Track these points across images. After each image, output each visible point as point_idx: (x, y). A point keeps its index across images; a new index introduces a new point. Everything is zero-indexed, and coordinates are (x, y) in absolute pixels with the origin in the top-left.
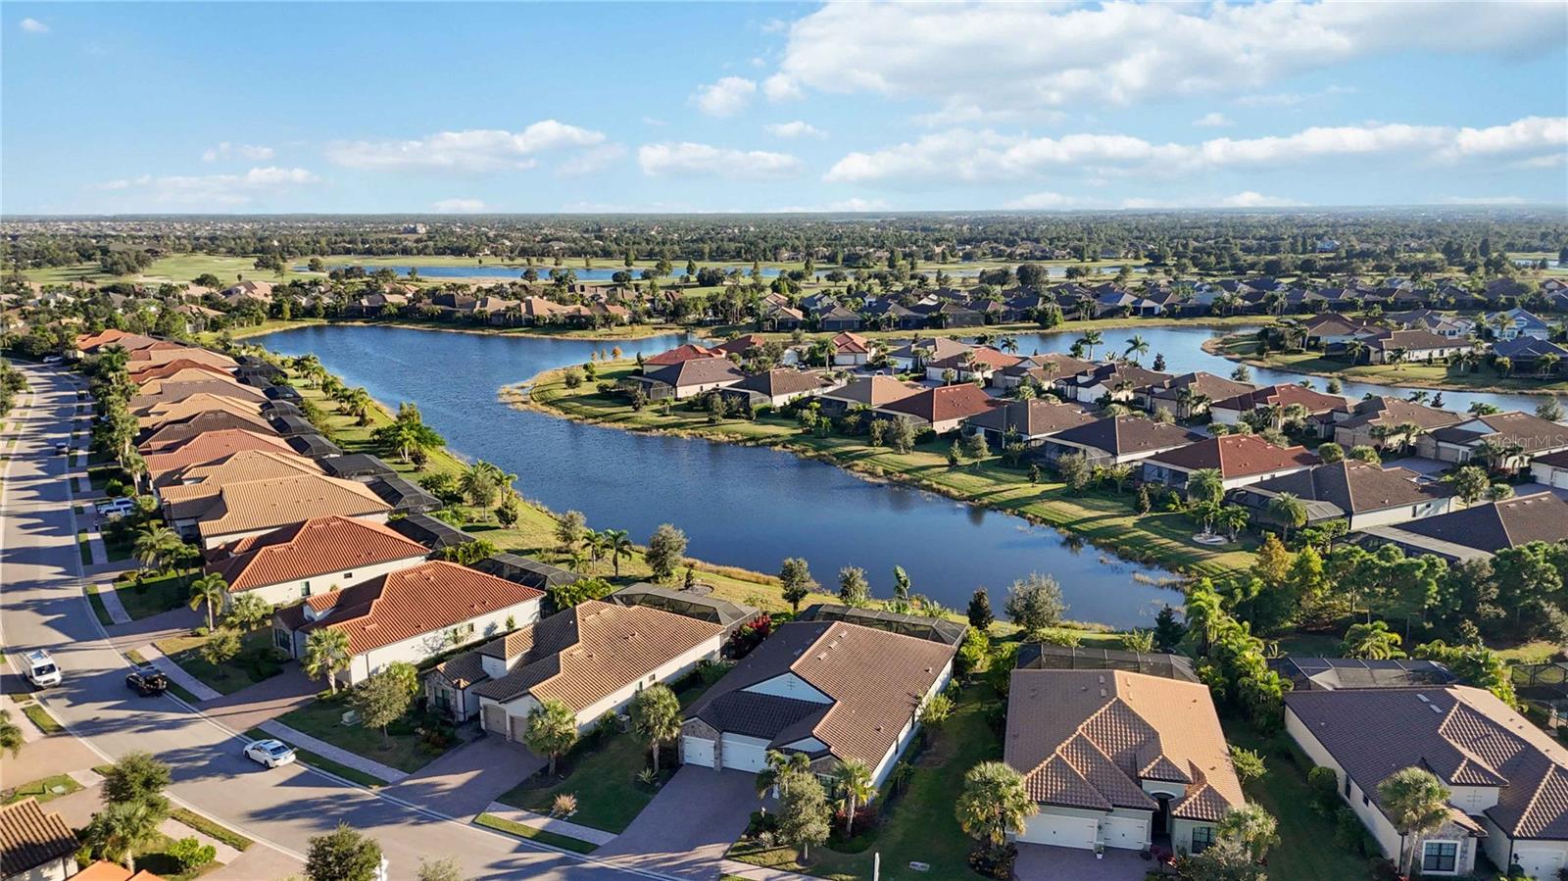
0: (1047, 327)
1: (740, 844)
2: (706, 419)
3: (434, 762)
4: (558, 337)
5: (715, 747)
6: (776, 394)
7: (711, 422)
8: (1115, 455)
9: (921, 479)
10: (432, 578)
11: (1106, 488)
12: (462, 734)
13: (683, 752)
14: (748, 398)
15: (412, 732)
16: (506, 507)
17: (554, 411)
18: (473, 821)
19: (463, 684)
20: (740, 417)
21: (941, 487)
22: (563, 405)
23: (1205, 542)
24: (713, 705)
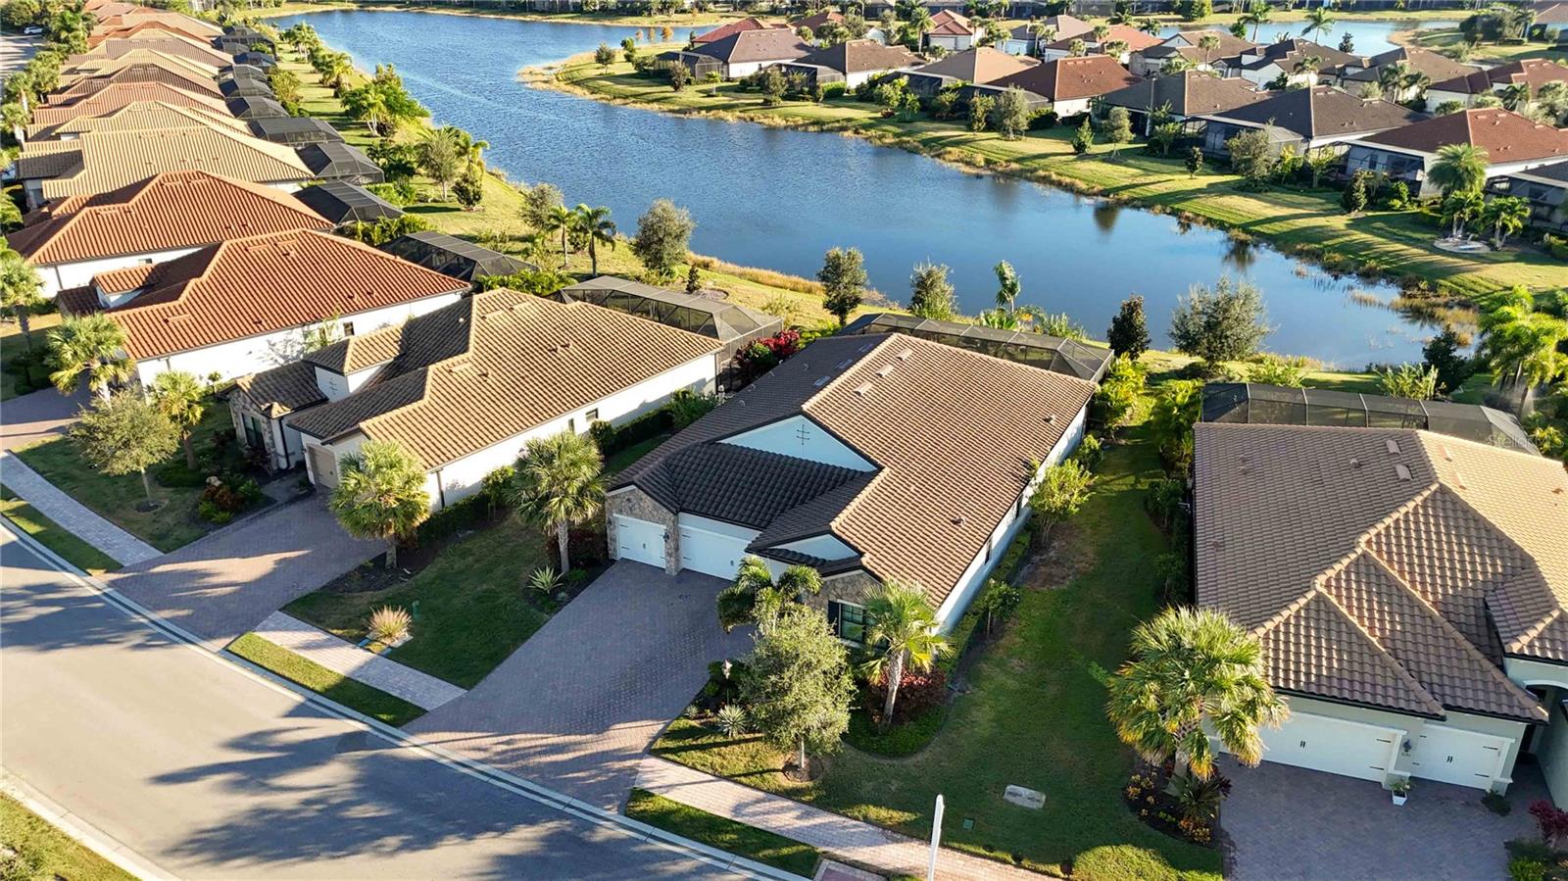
0: (1191, 19)
1: (683, 723)
2: (761, 101)
3: (211, 534)
4: (607, 23)
5: (666, 537)
6: (851, 71)
7: (767, 104)
8: (1308, 137)
9: (1036, 170)
10: (293, 253)
11: (1297, 179)
12: (275, 489)
13: (614, 540)
14: (816, 73)
15: (200, 483)
16: (466, 181)
17: (578, 90)
18: (226, 649)
19: (277, 410)
20: (804, 99)
21: (1062, 178)
22: (590, 84)
23: (1455, 250)
24: (667, 464)
